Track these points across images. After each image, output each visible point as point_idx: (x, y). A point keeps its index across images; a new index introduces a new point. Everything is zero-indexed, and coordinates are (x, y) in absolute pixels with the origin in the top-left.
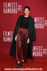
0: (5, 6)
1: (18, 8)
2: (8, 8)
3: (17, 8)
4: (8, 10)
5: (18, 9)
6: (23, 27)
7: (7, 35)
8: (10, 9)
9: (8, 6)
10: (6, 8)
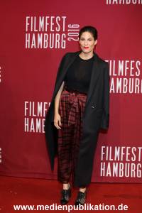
0: (29, 26)
1: (70, 32)
2: (38, 32)
3: (66, 32)
4: (40, 40)
7: (36, 112)
8: (45, 34)
9: (37, 28)
10: (33, 32)
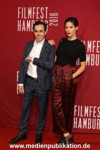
1: (51, 19)
3: (48, 20)
4: (28, 25)
5: (49, 22)
6: (59, 63)
